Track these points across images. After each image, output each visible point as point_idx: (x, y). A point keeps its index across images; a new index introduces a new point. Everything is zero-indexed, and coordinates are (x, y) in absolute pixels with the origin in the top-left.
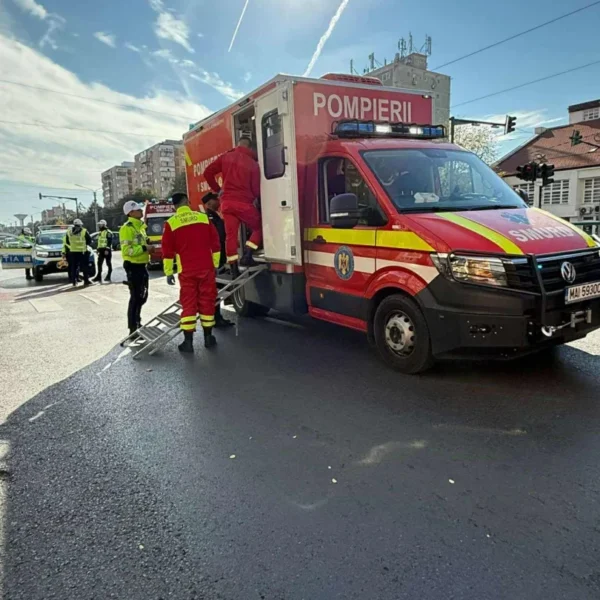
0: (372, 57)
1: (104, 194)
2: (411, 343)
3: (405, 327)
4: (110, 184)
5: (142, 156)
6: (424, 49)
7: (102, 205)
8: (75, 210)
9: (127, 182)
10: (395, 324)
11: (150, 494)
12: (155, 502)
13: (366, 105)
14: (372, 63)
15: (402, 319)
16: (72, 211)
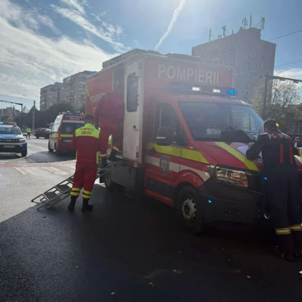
0: (224, 28)
1: (41, 102)
2: (194, 215)
3: (192, 205)
4: (45, 95)
5: (68, 80)
6: (260, 25)
7: (39, 109)
8: (21, 111)
9: (56, 96)
10: (187, 203)
11: (28, 280)
12: (30, 284)
13: (190, 73)
14: (224, 32)
15: (191, 201)
16: (19, 111)
